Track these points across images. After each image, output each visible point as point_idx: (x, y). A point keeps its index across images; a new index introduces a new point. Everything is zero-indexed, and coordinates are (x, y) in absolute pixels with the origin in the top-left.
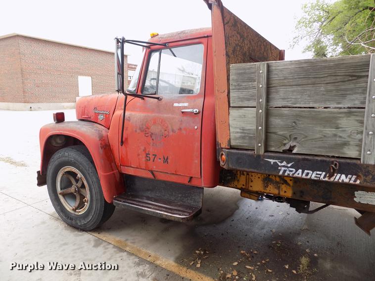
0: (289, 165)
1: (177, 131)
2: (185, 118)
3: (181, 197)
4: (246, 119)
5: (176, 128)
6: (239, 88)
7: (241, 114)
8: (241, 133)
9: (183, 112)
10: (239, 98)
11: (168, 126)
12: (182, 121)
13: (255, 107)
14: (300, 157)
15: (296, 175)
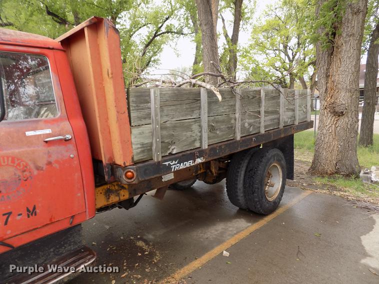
0: (176, 163)
1: (45, 167)
2: (53, 149)
3: (54, 252)
4: (144, 135)
5: (42, 163)
6: (138, 109)
7: (140, 131)
8: (141, 148)
9: (46, 142)
10: (138, 118)
11: (27, 164)
12: (49, 152)
13: (151, 124)
14: (180, 155)
15: (180, 168)
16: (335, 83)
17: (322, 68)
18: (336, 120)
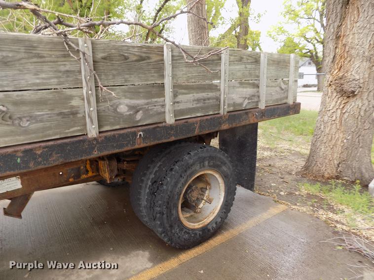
16: (347, 48)
17: (332, 26)
18: (343, 102)
